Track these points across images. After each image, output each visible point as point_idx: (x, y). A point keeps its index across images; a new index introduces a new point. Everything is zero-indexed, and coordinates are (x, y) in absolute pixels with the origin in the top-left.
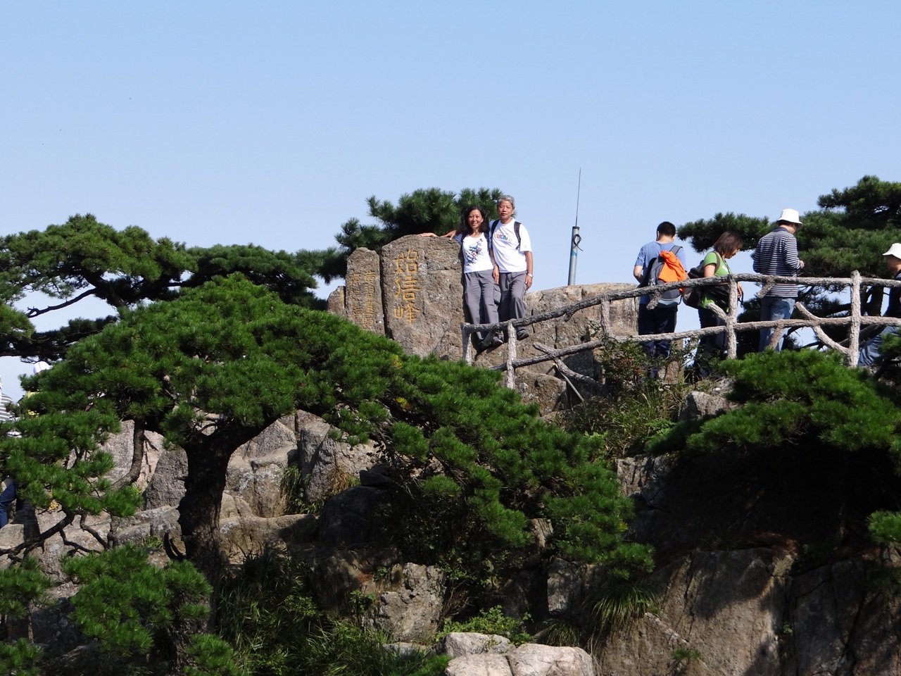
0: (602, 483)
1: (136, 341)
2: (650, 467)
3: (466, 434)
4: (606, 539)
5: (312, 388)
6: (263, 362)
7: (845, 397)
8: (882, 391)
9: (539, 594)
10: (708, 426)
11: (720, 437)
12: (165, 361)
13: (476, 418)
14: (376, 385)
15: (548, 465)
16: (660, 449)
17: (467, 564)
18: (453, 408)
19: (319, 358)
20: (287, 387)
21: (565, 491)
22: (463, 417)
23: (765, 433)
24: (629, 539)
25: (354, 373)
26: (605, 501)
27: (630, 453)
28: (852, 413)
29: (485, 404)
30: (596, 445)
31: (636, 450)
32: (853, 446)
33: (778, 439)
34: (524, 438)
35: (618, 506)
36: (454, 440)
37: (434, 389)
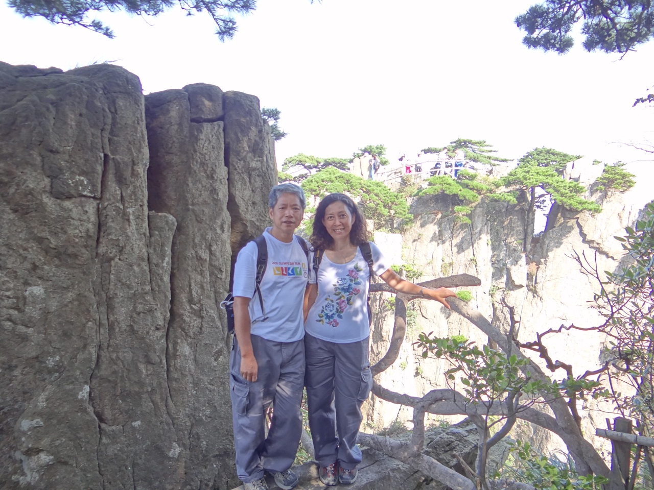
0: (403, 203)
1: (313, 180)
2: (413, 199)
3: (376, 195)
4: (404, 213)
5: (347, 188)
6: (337, 183)
7: (450, 184)
8: (457, 182)
9: (392, 224)
10: (423, 191)
11: (426, 193)
12: (319, 184)
13: (378, 192)
14: (359, 186)
15: (393, 200)
16: (415, 196)
17: (378, 219)
18: (373, 190)
19: (348, 182)
20: (342, 188)
21: (396, 205)
22: (375, 192)
23: (434, 192)
24: (408, 213)
25: (354, 184)
26: (404, 206)
27: (409, 196)
28: (451, 187)
29: (380, 188)
30: (402, 195)
31: (410, 196)
32: (451, 194)
33: (437, 193)
34: (388, 195)
35: (406, 207)
36: (374, 196)
37: (370, 186)
